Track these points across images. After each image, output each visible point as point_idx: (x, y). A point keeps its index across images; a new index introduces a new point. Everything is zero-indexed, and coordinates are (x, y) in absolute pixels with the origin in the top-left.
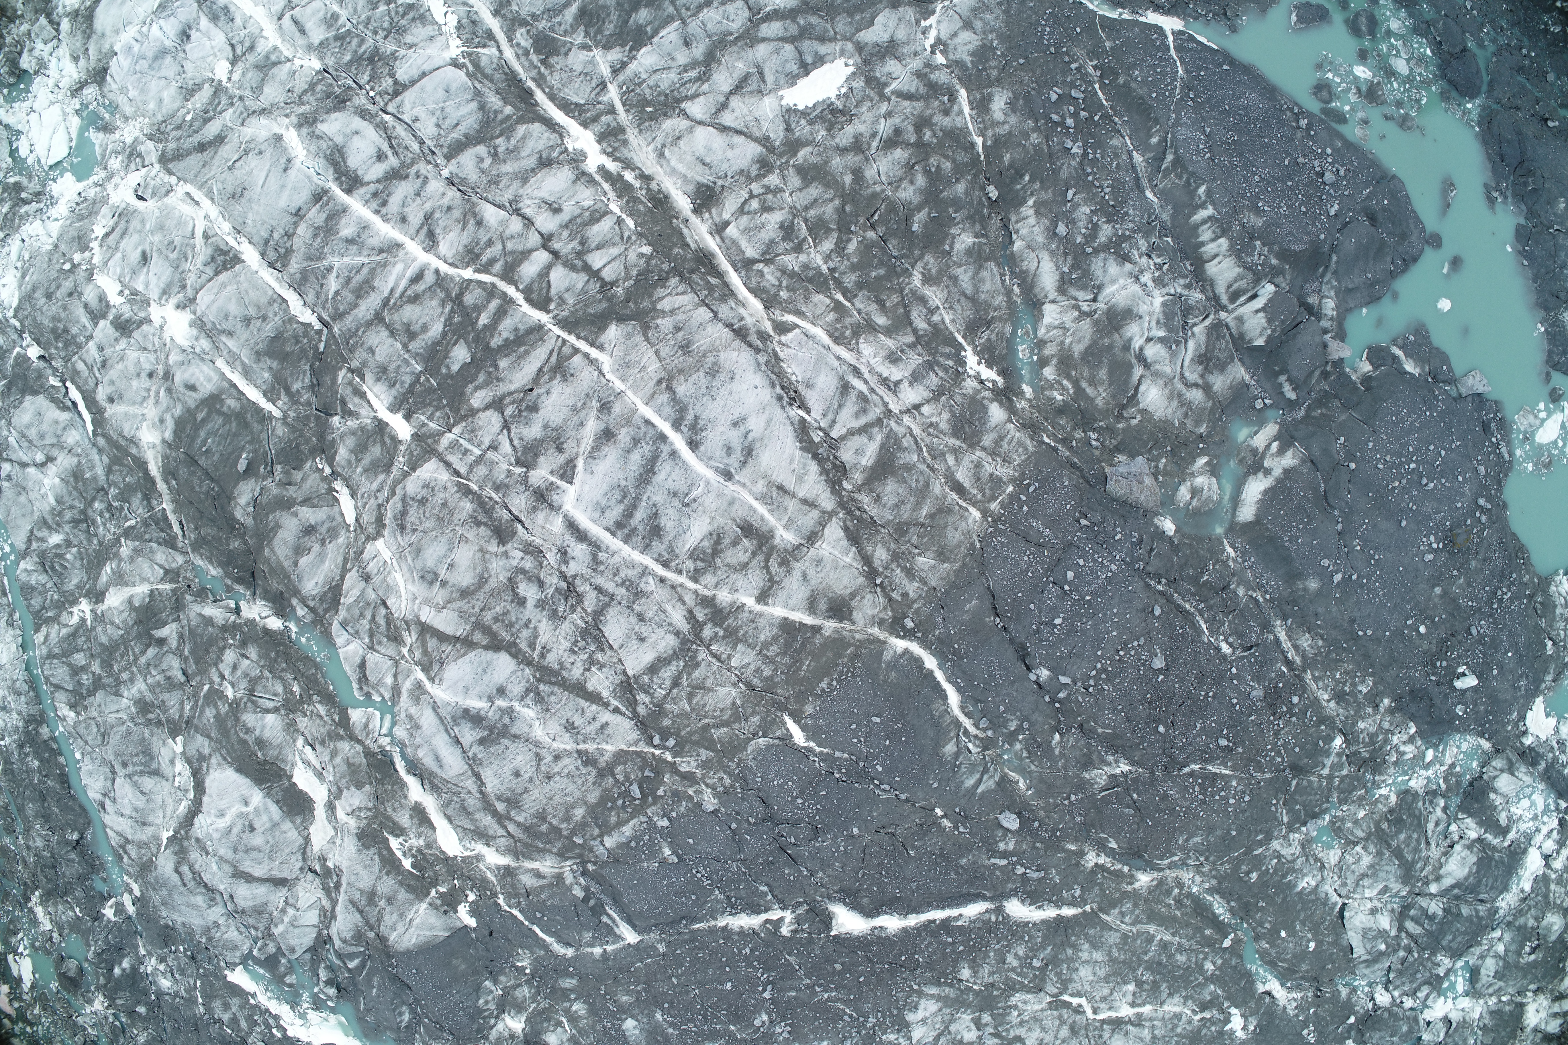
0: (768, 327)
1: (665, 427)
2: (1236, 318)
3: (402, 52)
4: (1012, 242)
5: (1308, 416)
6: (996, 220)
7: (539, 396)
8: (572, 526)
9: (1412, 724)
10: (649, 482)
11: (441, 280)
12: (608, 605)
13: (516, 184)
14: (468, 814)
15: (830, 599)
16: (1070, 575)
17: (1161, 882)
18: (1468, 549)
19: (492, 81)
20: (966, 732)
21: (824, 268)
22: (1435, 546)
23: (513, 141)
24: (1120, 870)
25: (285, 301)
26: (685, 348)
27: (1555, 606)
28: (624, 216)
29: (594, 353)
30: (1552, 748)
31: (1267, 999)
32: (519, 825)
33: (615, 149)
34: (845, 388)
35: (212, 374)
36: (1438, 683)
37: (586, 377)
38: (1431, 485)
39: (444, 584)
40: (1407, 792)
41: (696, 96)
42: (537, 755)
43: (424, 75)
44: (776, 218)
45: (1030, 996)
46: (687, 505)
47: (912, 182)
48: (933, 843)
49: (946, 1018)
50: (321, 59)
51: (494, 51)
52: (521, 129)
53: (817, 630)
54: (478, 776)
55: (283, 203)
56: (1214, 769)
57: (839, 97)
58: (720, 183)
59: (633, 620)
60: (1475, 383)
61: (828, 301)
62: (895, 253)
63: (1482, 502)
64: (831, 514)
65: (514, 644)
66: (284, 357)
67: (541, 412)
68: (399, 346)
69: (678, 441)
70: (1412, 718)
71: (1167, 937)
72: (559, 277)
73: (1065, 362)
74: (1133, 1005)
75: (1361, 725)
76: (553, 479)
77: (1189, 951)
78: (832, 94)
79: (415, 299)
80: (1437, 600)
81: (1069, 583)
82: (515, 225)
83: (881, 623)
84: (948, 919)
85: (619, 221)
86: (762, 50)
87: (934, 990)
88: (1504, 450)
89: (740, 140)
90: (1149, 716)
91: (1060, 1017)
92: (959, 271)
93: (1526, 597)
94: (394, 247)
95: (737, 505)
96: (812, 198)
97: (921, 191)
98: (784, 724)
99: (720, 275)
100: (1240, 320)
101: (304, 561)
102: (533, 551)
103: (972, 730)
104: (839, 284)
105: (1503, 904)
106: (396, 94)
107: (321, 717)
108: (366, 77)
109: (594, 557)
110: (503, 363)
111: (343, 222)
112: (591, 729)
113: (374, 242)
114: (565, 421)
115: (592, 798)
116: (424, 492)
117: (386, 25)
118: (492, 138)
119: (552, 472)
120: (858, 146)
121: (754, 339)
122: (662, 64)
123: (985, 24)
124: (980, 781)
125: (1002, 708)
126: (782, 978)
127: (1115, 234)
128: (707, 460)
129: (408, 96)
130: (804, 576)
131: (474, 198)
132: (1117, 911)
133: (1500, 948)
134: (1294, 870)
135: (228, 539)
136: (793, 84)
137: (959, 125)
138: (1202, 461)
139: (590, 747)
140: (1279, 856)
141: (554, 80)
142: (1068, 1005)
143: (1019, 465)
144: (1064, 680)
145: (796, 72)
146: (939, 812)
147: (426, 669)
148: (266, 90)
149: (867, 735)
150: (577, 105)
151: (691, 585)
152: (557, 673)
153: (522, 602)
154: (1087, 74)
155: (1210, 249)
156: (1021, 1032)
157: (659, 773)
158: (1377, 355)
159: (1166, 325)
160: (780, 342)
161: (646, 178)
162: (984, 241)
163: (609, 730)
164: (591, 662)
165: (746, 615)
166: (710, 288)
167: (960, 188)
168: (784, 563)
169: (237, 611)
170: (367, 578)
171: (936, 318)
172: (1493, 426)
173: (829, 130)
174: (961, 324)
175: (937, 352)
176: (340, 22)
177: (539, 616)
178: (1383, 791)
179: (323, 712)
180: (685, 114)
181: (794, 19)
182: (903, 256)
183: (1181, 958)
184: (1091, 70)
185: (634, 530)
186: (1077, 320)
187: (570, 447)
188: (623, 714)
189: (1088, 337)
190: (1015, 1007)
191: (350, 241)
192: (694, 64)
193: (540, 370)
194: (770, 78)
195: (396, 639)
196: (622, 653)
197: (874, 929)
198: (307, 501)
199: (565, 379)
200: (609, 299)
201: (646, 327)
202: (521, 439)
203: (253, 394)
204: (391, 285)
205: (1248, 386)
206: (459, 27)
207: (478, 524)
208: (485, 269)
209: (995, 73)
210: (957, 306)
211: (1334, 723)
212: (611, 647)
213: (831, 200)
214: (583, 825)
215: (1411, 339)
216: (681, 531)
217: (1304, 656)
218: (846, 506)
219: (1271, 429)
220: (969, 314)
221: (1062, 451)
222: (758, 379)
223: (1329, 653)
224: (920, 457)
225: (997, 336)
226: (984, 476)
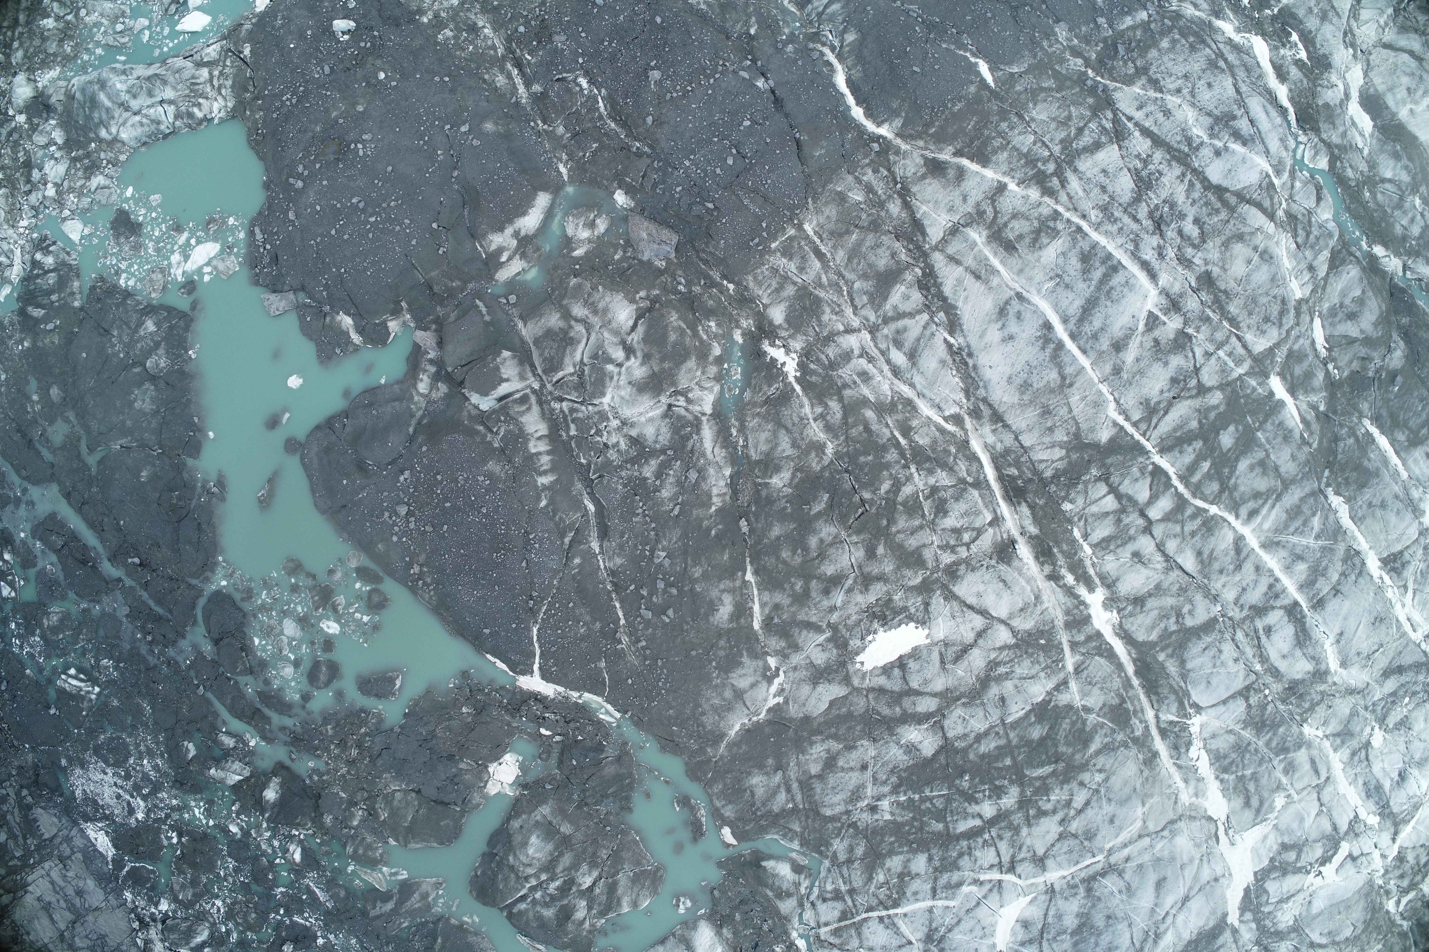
0: (969, 423)
1: (1070, 345)
2: (526, 379)
3: (1237, 728)
4: (731, 477)
5: (465, 283)
6: (744, 499)
7: (1169, 390)
8: (1153, 276)
10: (1088, 301)
11: (1235, 508)
12: (1129, 205)
13: (1165, 585)
14: (1245, 66)
15: (944, 177)
16: (730, 161)
18: (323, 142)
19: (1171, 687)
20: (833, 49)
21: (913, 469)
22: (360, 146)
23: (1162, 625)
25: (1352, 518)
26: (1046, 412)
27: (233, 87)
28: (1081, 541)
29: (1121, 420)
32: (1209, 47)
33: (1077, 607)
34: (912, 356)
35: (1412, 466)
36: (372, 29)
37: (1130, 400)
38: (354, 200)
39: (1255, 249)
41: (1001, 648)
42: (1193, 97)
43: (1224, 702)
44: (950, 522)
46: (1058, 276)
47: (822, 541)
50: (1301, 733)
51: (1163, 717)
52: (1154, 637)
53: (958, 153)
54: (1238, 91)
55: (1347, 604)
57: (875, 632)
58: (993, 562)
59: (1110, 189)
60: (278, 303)
61: (917, 438)
62: (846, 476)
63: (300, 184)
64: (936, 248)
65: (1205, 188)
66: (1359, 468)
67: (1168, 376)
68: (1272, 457)
69: (1061, 332)
72: (1142, 492)
73: (703, 354)
76: (1164, 318)
78: (881, 635)
79: (1257, 495)
80: (362, 100)
81: (731, 154)
82: (1171, 546)
83: (897, 152)
85: (1086, 536)
86: (939, 685)
88: (259, 236)
89: (971, 600)
90: (669, 32)
92: (789, 452)
93: (263, 97)
94: (1268, 545)
95: (1016, 269)
96: (915, 536)
97: (814, 532)
98: (994, 80)
99: (1001, 478)
100: (522, 377)
101: (1358, 293)
102: (1185, 262)
103: (827, 51)
104: (902, 454)
106: (1248, 688)
107: (1351, 166)
108: (1270, 708)
109: (1137, 247)
110: (1194, 424)
111: (1304, 577)
112: (1150, 108)
113: (1283, 553)
114: (1150, 365)
115: (1154, 53)
116: (1265, 327)
117: (1248, 756)
118: (1178, 631)
119: (1165, 324)
120: (866, 581)
121: (986, 411)
122: (1026, 684)
123: (721, 694)
125: (800, 63)
127: (641, 466)
128: (1037, 311)
129: (1238, 684)
130: (965, 199)
131: (1199, 577)
135: (1410, 326)
136: (915, 649)
137: (767, 593)
138: (578, 253)
139: (1153, 94)
141: (1117, 683)
143: (763, 264)
144: (745, 74)
145: (911, 661)
147: (1271, 185)
148: (1348, 711)
149: (925, 58)
150: (1101, 655)
151: (1060, 209)
152: (1174, 158)
153: (1196, 221)
154: (630, 635)
155: (542, 447)
157: (1101, 61)
158: (378, 337)
159: (605, 375)
160: (961, 407)
161: (1054, 577)
162: (760, 480)
163: (1136, 104)
164: (1146, 162)
165: (1018, 176)
166: (1017, 464)
167: (776, 531)
168: (981, 214)
169: (1405, 268)
170: (1311, 268)
171: (819, 410)
172: (267, 260)
173: (890, 600)
174: (795, 403)
175: (824, 378)
176: (1282, 765)
177: (1184, 207)
179: (1349, 170)
180: (1014, 632)
181: (904, 713)
182: (839, 472)
184: (625, 639)
185: (1103, 263)
186: (689, 390)
187: (1149, 344)
188: (1124, 115)
189: (682, 372)
191: (1300, 558)
192: (1000, 679)
193: (1166, 413)
194: (935, 656)
195: (1291, 217)
196: (1121, 164)
198: (1351, 341)
199: (1147, 401)
200: (1104, 465)
201: (1077, 435)
202: (1186, 357)
203: (1383, 442)
204: (1274, 512)
205: (521, 317)
206: (1189, 744)
207: (1225, 292)
208: (1200, 511)
209: (722, 643)
210: (796, 420)
211: (482, 7)
212: (1129, 170)
213: (898, 532)
214: (1163, 33)
215: (338, 351)
216: (1063, 253)
217: (502, 69)
218: (921, 254)
219: (503, 275)
220: (786, 412)
221: (716, 276)
222: (988, 374)
223: (478, 68)
224: (850, 284)
225: (760, 390)
226: (797, 260)
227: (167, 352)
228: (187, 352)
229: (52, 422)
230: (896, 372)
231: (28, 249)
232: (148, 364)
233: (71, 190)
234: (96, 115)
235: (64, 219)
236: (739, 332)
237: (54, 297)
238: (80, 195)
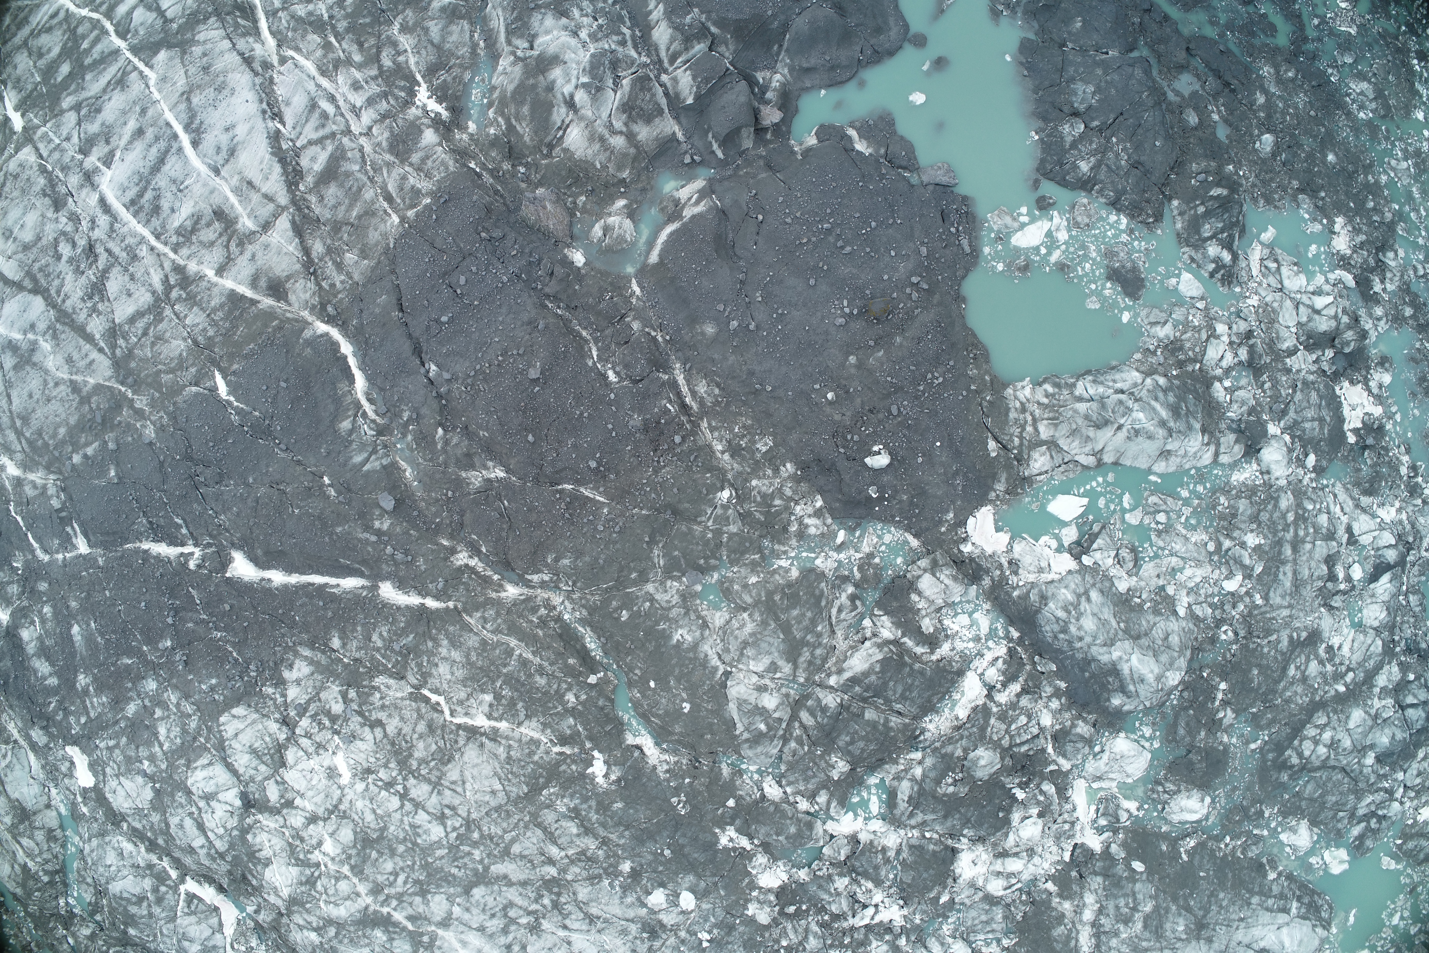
0: (275, 60)
1: (179, 129)
2: (672, 79)
4: (486, 7)
7: (104, 101)
8: (102, 202)
9: (819, 497)
10: (158, 170)
12: (113, 265)
15: (269, 278)
16: (463, 279)
17: (529, 599)
18: (892, 323)
20: (365, 415)
21: (326, 16)
22: (848, 311)
24: (489, 577)
26: (206, 69)
27: (1008, 410)
29: (147, 71)
30: (1001, 565)
31: (636, 754)
32: (27, 441)
34: (313, 106)
36: (847, 457)
37: (137, 89)
38: (848, 249)
39: (15, 239)
40: (812, 570)
42: (45, 381)
45: (391, 682)
46: (180, 191)
48: (315, 506)
49: (318, 684)
53: (254, 302)
54: (9, 396)
56: (587, 493)
59: (127, 278)
60: (938, 174)
61: (319, 40)
62: (384, 7)
63: (915, 280)
64: (284, 209)
65: (47, 290)
67: (102, 114)
68: (32, 64)
69: (185, 139)
70: (821, 492)
71: (530, 656)
72: (139, 15)
74: (489, 717)
75: (754, 483)
76: (99, 164)
77: (551, 676)
79: (49, 30)
80: (853, 371)
81: (461, 287)
83: (313, 308)
84: (326, 585)
87: (306, 652)
88: (965, 244)
90: (522, 425)
91: (418, 710)
92: (431, 24)
95: (217, 194)
98: (214, 377)
99: (255, 21)
100: (675, 80)
102: (75, 219)
103: (371, 414)
105: (931, 727)
109: (112, 227)
110: (88, 77)
112: (82, 364)
114: (116, 120)
115: (72, 421)
116: (18, 170)
119: (99, 159)
121: (257, 66)
124: (367, 460)
125: (396, 399)
126: (184, 608)
128: (203, 156)
130: (253, 257)
132: (479, 615)
133: (918, 772)
134: (668, 619)
138: (621, 203)
139: (78, 378)
140: (652, 600)
142: (427, 700)
143: (438, 181)
144: (447, 376)
146: (326, 480)
149: (275, 397)
151: (172, 255)
152: (70, 317)
153: (58, 257)
155: (654, 16)
156: (382, 715)
157: (119, 406)
158: (825, 132)
159: (590, 72)
160: (278, 70)
162: (462, 3)
163: (94, 367)
164: (94, 309)
165: (205, 284)
166: (237, 25)
168: (241, 244)
171: (401, 59)
172: (955, 217)
174: (423, 67)
175: (394, 84)
177: (67, 270)
178: (784, 563)
182: (390, 10)
183: (541, 681)
185: (142, 208)
186: (514, 64)
187: (114, 139)
188: (105, 354)
189: (518, 78)
190: (377, 689)
193: (110, 82)
196: (115, 305)
197: (263, 579)
199: (122, 90)
200: (166, 32)
201: (184, 52)
202: (85, 133)
204: (38, 20)
205: (679, 142)
207: (45, 196)
208: (95, 9)
210: (423, 52)
211: (724, 475)
212: (109, 300)
214: (63, 442)
215: (871, 122)
216: (173, 211)
217: (702, 403)
218: (298, 203)
219: (699, 184)
220: (432, 58)
221: (488, 179)
222: (251, 96)
223: (728, 404)
224: (363, 169)
225: (454, 78)
226: (407, 187)
227: (1062, 138)
228: (1041, 140)
229: (1194, 94)
230: (332, 99)
231: (1243, 273)
232: (1083, 126)
233: (1197, 329)
234: (1171, 399)
235: (1202, 298)
236: (470, 130)
237: (1201, 209)
238: (1186, 325)
